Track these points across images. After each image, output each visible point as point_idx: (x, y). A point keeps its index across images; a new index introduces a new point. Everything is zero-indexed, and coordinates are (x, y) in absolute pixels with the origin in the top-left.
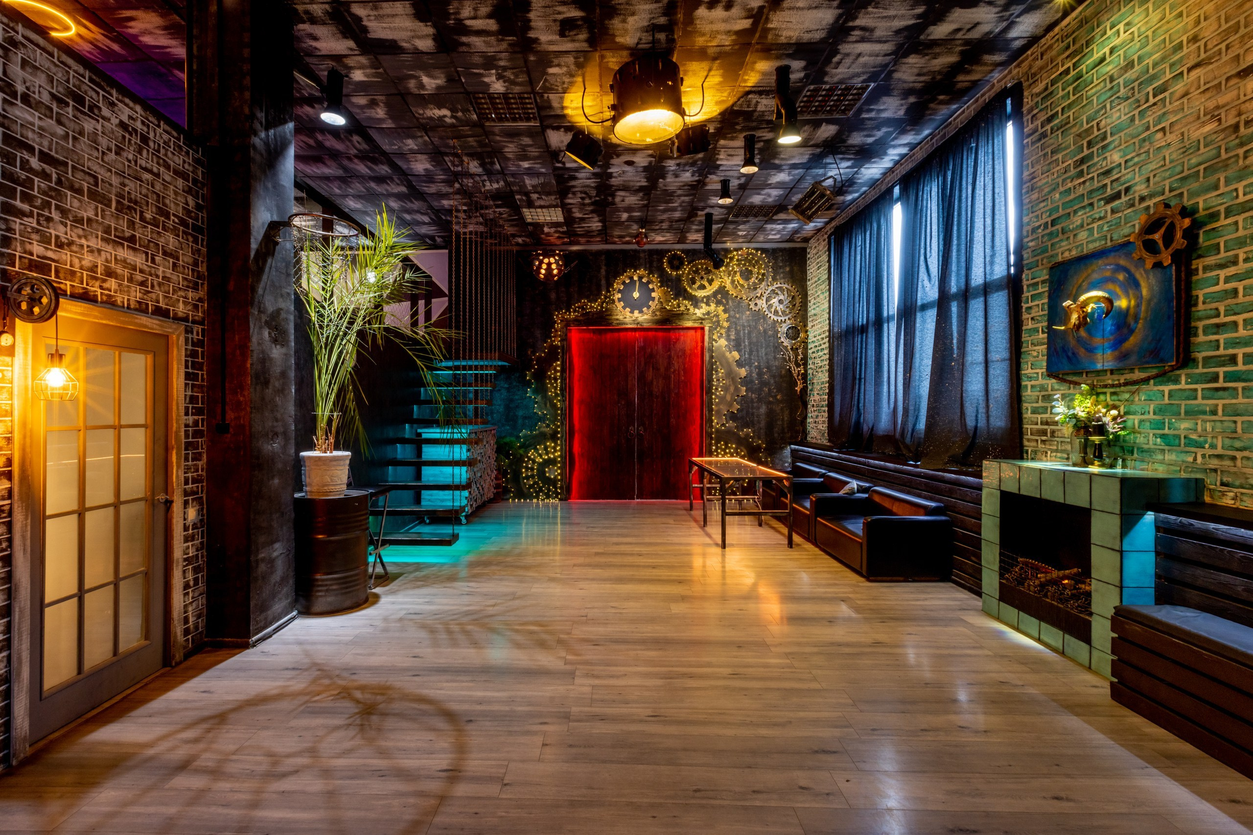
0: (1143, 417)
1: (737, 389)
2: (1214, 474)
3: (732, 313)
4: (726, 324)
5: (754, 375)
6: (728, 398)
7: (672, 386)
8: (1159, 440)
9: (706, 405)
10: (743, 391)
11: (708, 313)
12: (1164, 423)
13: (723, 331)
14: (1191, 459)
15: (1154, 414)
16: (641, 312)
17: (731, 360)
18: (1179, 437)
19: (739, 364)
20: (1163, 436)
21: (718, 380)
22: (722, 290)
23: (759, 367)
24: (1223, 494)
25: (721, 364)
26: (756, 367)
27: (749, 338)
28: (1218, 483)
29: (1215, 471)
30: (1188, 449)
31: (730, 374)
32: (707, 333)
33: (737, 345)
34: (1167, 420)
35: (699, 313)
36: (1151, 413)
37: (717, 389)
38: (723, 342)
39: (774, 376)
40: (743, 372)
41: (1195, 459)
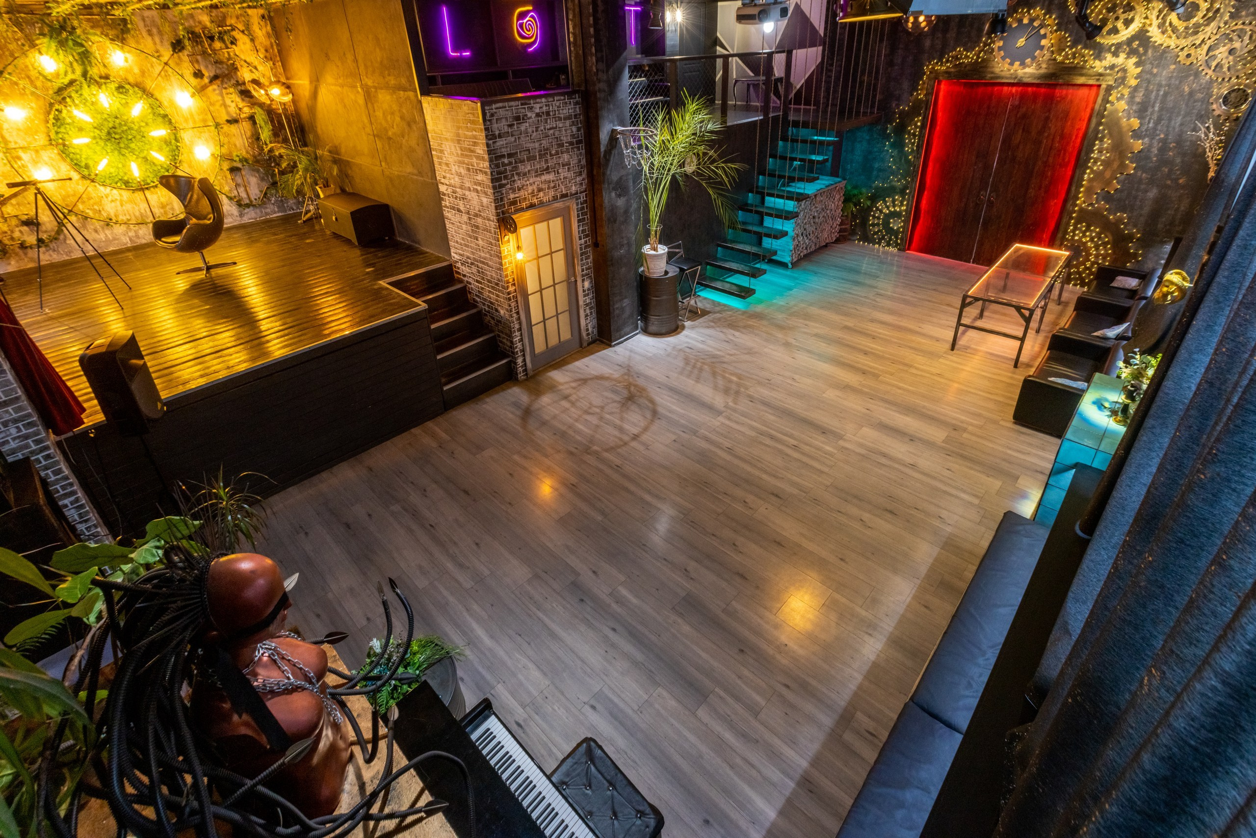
1: (1122, 166)
3: (1148, 67)
4: (1133, 82)
5: (1155, 151)
6: (1108, 175)
7: (1041, 152)
9: (1074, 181)
10: (1131, 168)
11: (1112, 67)
13: (1126, 92)
16: (1023, 64)
17: (1125, 129)
19: (1137, 134)
21: (1100, 151)
22: (1142, 36)
23: (1164, 141)
25: (1110, 133)
26: (1160, 140)
27: (1163, 102)
31: (1119, 148)
32: (1102, 92)
33: (1142, 111)
35: (1099, 66)
37: (1095, 162)
38: (1122, 105)
39: (1184, 155)
40: (1138, 145)
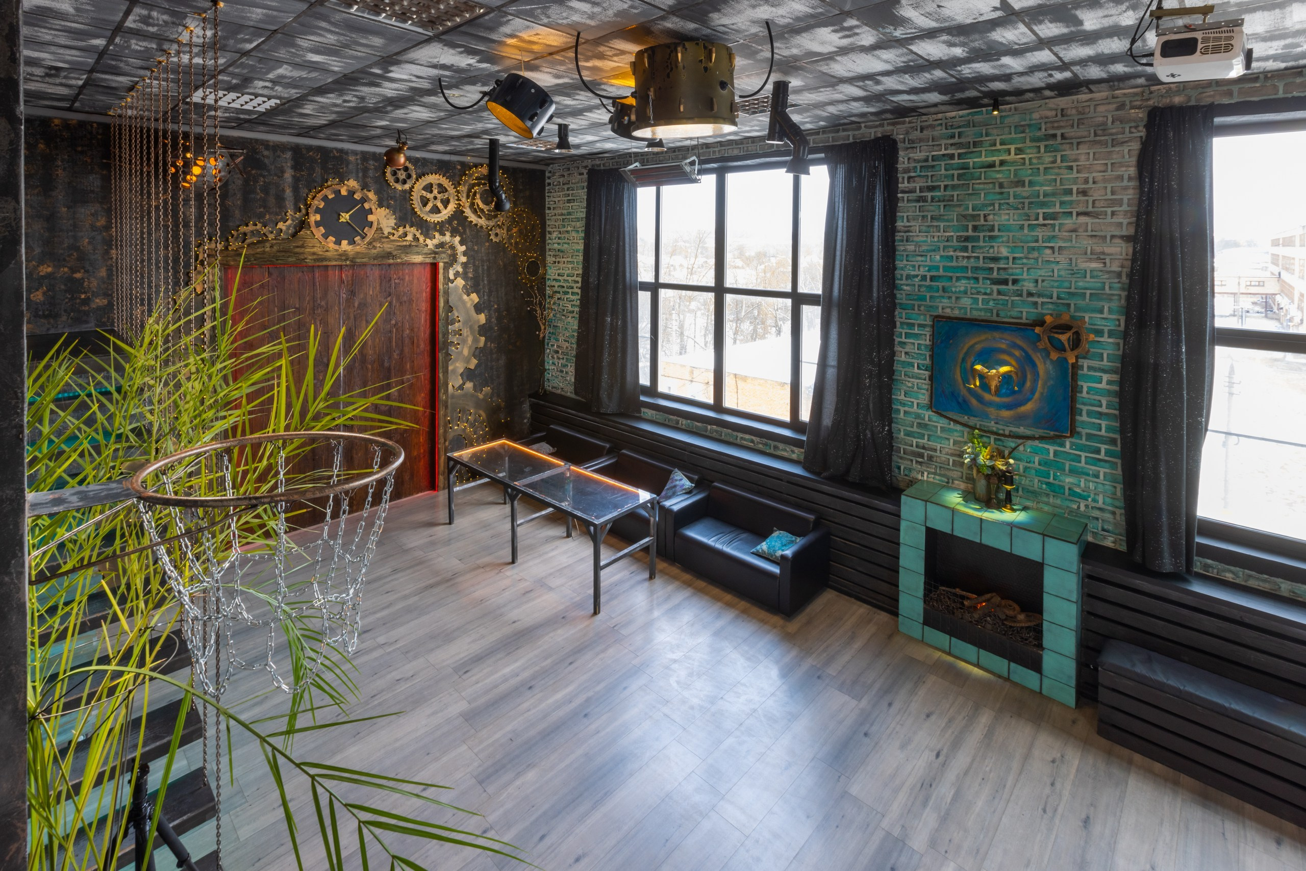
0: (1028, 465)
2: (1096, 521)
8: (1044, 486)
12: (1049, 474)
14: (1075, 507)
15: (1040, 464)
18: (1063, 487)
20: (1048, 484)
24: (1105, 538)
28: (1100, 529)
29: (1097, 519)
30: (1071, 498)
34: (1052, 473)
36: (1037, 463)
41: (1079, 507)
